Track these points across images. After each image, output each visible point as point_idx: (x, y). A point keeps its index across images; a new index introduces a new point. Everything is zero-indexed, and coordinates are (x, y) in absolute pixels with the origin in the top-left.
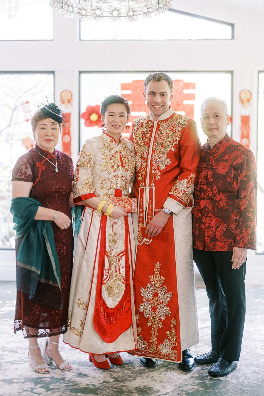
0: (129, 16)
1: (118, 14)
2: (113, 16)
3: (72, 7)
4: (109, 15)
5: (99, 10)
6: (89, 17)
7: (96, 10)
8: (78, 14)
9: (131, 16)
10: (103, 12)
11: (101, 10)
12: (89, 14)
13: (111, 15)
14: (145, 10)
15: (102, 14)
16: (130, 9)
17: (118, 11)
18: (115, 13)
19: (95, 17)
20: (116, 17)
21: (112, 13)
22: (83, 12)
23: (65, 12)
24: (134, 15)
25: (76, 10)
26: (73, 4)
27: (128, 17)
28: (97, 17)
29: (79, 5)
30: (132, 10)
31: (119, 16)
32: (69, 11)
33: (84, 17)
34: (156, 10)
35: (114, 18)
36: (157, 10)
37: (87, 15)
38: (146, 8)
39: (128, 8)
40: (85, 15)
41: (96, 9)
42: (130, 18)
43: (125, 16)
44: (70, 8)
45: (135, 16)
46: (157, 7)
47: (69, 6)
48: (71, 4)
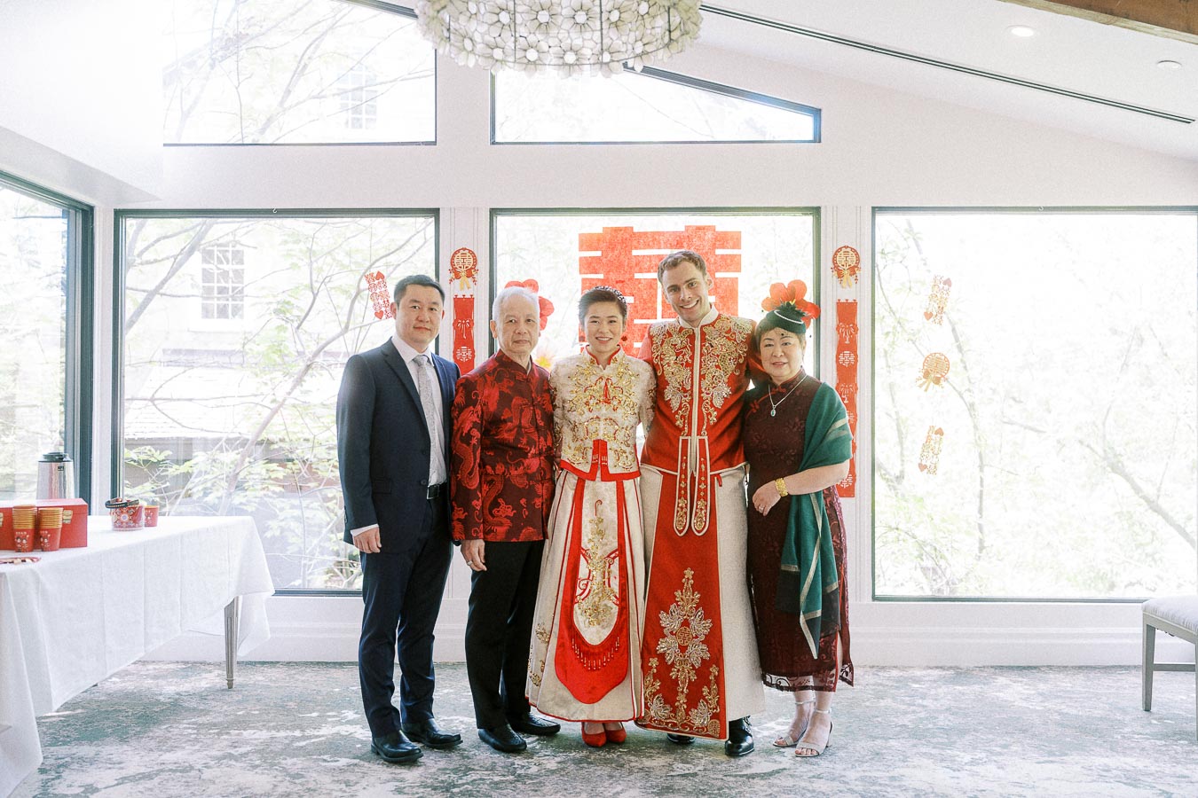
0: (602, 63)
1: (577, 60)
2: (565, 64)
3: (471, 40)
4: (555, 61)
5: (532, 50)
6: (511, 65)
7: (525, 50)
8: (486, 57)
9: (607, 64)
10: (541, 55)
11: (538, 51)
12: (512, 59)
13: (561, 62)
14: (639, 50)
15: (539, 59)
16: (604, 48)
17: (576, 53)
18: (570, 58)
19: (524, 66)
20: (570, 65)
21: (562, 58)
22: (498, 54)
23: (454, 51)
24: (613, 61)
25: (480, 47)
26: (473, 36)
27: (598, 66)
28: (529, 66)
29: (487, 38)
30: (608, 50)
31: (578, 64)
32: (465, 49)
33: (499, 64)
34: (664, 47)
35: (567, 67)
36: (667, 45)
37: (505, 61)
38: (640, 44)
39: (599, 45)
40: (501, 61)
41: (526, 46)
42: (604, 66)
43: (594, 64)
44: (467, 42)
45: (615, 63)
46: (666, 40)
47: (465, 37)
48: (470, 34)
